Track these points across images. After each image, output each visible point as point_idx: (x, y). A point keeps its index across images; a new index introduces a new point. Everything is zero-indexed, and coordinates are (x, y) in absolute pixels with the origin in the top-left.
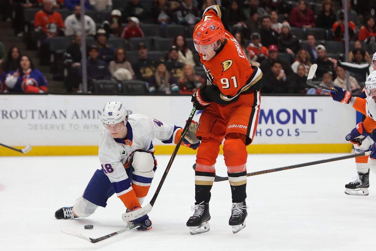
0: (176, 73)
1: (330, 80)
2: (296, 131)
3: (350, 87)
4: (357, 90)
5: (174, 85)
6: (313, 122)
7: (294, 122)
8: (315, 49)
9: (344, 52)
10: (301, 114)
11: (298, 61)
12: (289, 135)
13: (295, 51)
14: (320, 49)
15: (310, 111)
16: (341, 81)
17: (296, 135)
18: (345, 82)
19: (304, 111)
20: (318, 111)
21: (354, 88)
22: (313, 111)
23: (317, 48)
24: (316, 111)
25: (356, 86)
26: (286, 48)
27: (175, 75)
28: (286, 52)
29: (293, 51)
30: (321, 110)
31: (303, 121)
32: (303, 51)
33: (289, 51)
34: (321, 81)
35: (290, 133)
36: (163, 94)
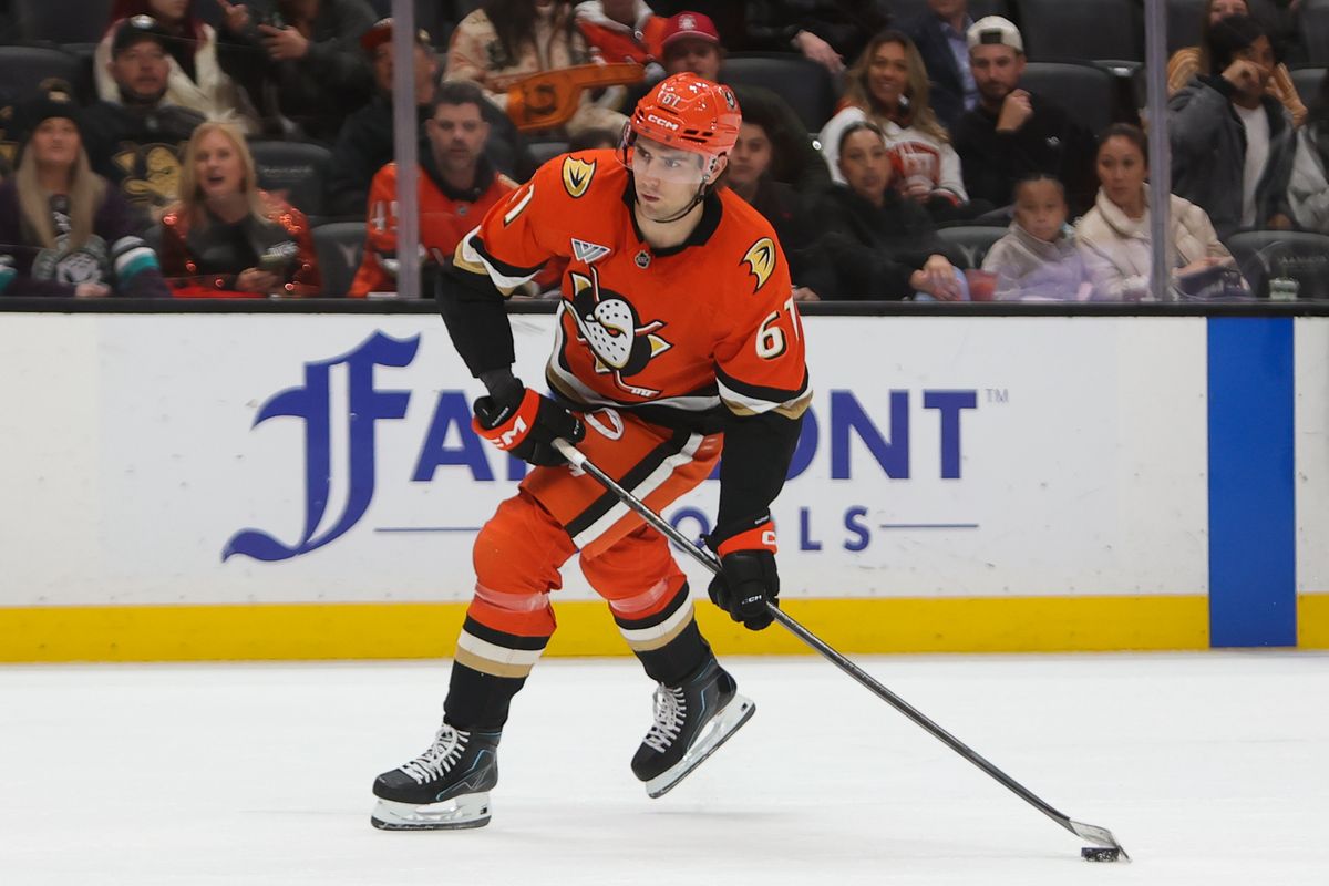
0: (141, 171)
1: (1054, 218)
2: (850, 523)
3: (1171, 257)
4: (1214, 274)
5: (129, 240)
6: (951, 467)
7: (841, 469)
8: (964, 38)
9: (1138, 53)
10: (882, 422)
11: (858, 104)
12: (807, 545)
13: (849, 51)
14: (992, 37)
15: (932, 400)
16: (1122, 222)
17: (849, 547)
18: (1142, 229)
19: (899, 402)
20: (981, 399)
21: (1197, 266)
22: (952, 405)
23: (974, 32)
24: (968, 400)
25: (1210, 250)
26: (795, 34)
27: (135, 186)
28: (798, 53)
29: (835, 47)
30: (1002, 397)
31: (895, 461)
32: (890, 51)
33: (814, 45)
34: (1004, 222)
35: (813, 538)
36: (58, 299)
